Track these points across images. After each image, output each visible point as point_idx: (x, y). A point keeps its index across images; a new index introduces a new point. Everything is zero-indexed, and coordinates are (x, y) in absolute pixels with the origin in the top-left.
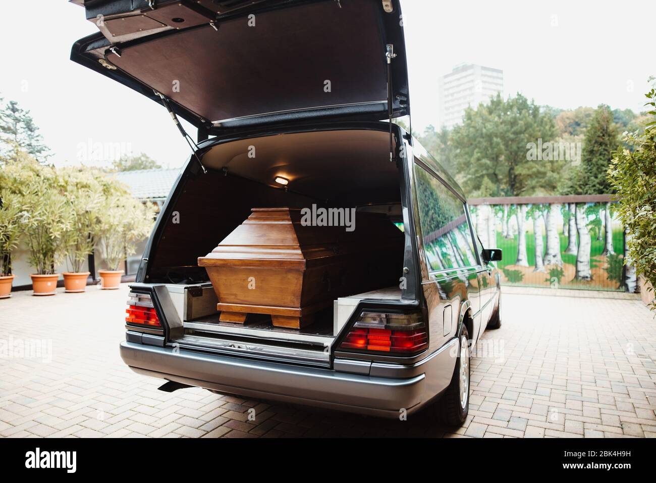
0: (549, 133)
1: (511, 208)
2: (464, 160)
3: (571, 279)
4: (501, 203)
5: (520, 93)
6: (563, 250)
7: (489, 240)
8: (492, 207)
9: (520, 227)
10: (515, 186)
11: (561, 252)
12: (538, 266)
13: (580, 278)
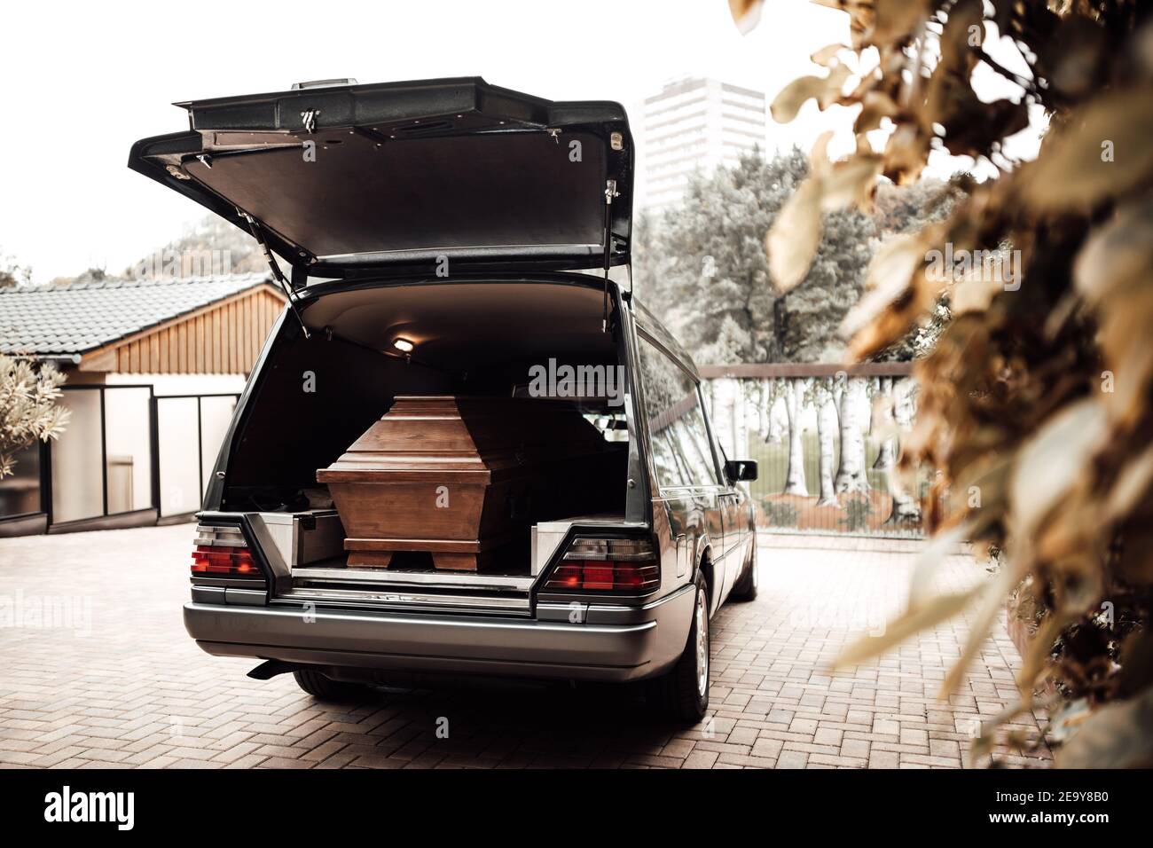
0: (855, 230)
1: (776, 385)
2: (685, 282)
3: (883, 520)
4: (759, 375)
5: (798, 147)
6: (871, 464)
7: (735, 447)
8: (739, 382)
9: (793, 421)
10: (788, 336)
11: (867, 467)
12: (825, 495)
13: (900, 518)
